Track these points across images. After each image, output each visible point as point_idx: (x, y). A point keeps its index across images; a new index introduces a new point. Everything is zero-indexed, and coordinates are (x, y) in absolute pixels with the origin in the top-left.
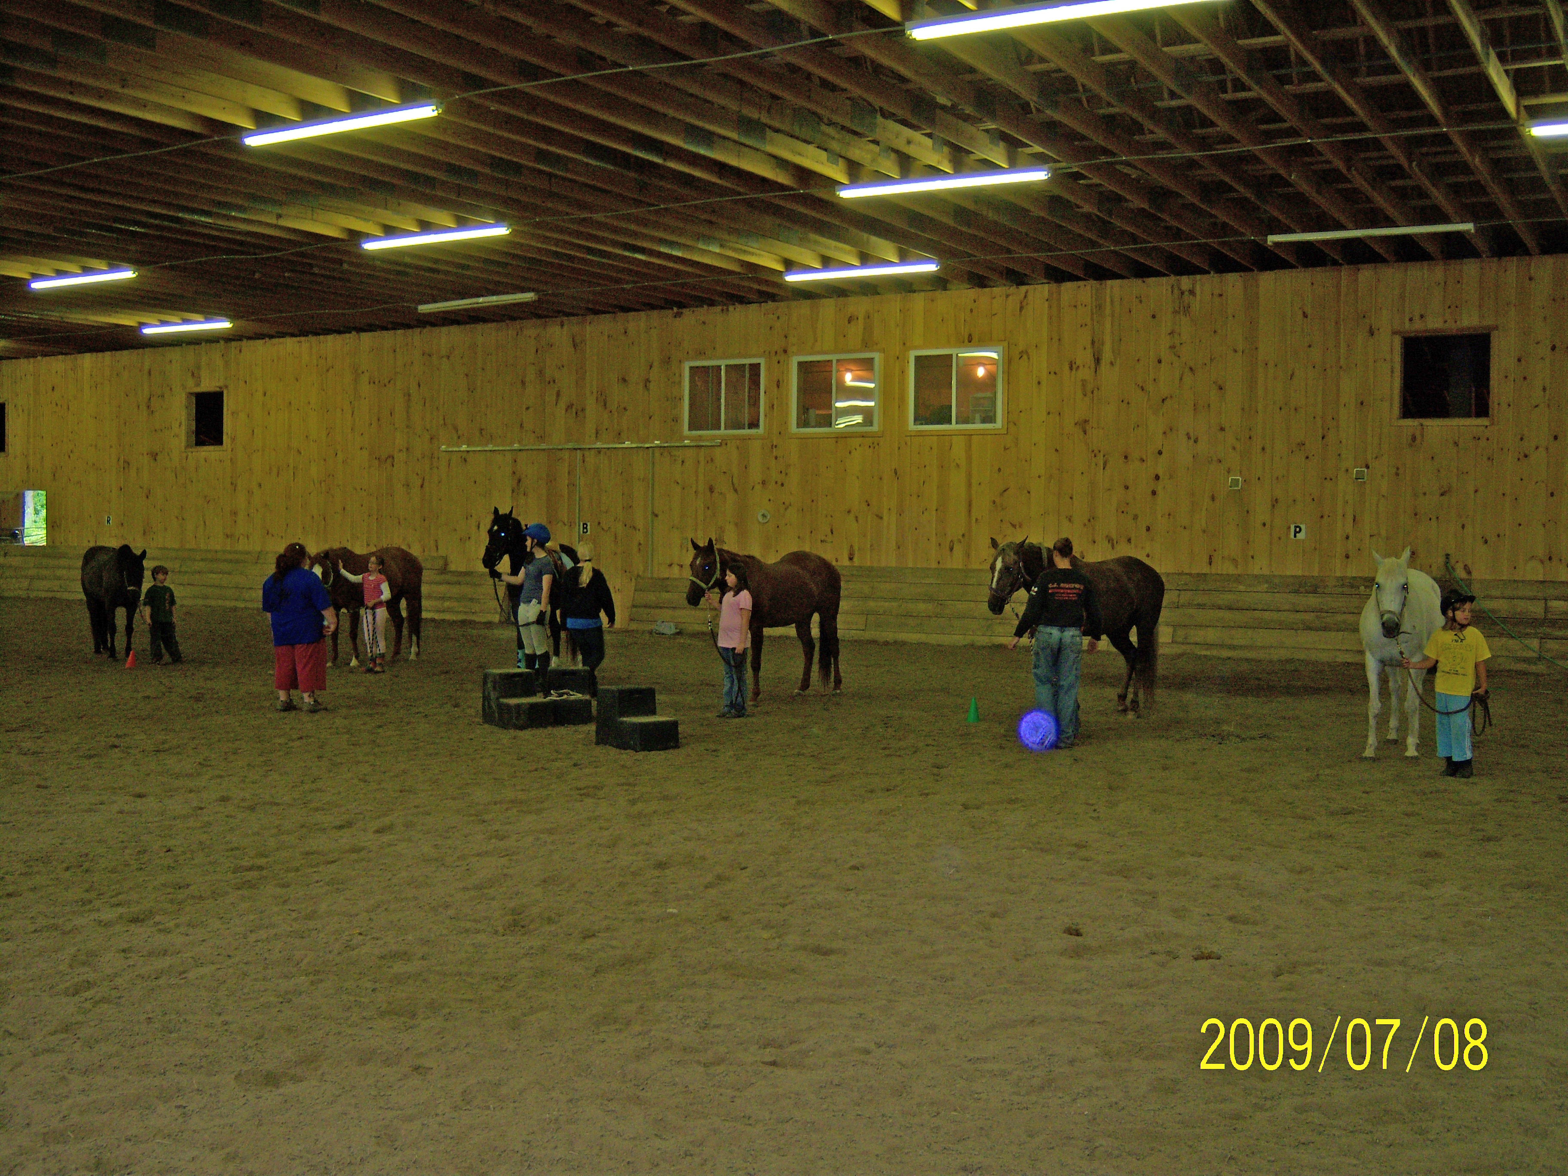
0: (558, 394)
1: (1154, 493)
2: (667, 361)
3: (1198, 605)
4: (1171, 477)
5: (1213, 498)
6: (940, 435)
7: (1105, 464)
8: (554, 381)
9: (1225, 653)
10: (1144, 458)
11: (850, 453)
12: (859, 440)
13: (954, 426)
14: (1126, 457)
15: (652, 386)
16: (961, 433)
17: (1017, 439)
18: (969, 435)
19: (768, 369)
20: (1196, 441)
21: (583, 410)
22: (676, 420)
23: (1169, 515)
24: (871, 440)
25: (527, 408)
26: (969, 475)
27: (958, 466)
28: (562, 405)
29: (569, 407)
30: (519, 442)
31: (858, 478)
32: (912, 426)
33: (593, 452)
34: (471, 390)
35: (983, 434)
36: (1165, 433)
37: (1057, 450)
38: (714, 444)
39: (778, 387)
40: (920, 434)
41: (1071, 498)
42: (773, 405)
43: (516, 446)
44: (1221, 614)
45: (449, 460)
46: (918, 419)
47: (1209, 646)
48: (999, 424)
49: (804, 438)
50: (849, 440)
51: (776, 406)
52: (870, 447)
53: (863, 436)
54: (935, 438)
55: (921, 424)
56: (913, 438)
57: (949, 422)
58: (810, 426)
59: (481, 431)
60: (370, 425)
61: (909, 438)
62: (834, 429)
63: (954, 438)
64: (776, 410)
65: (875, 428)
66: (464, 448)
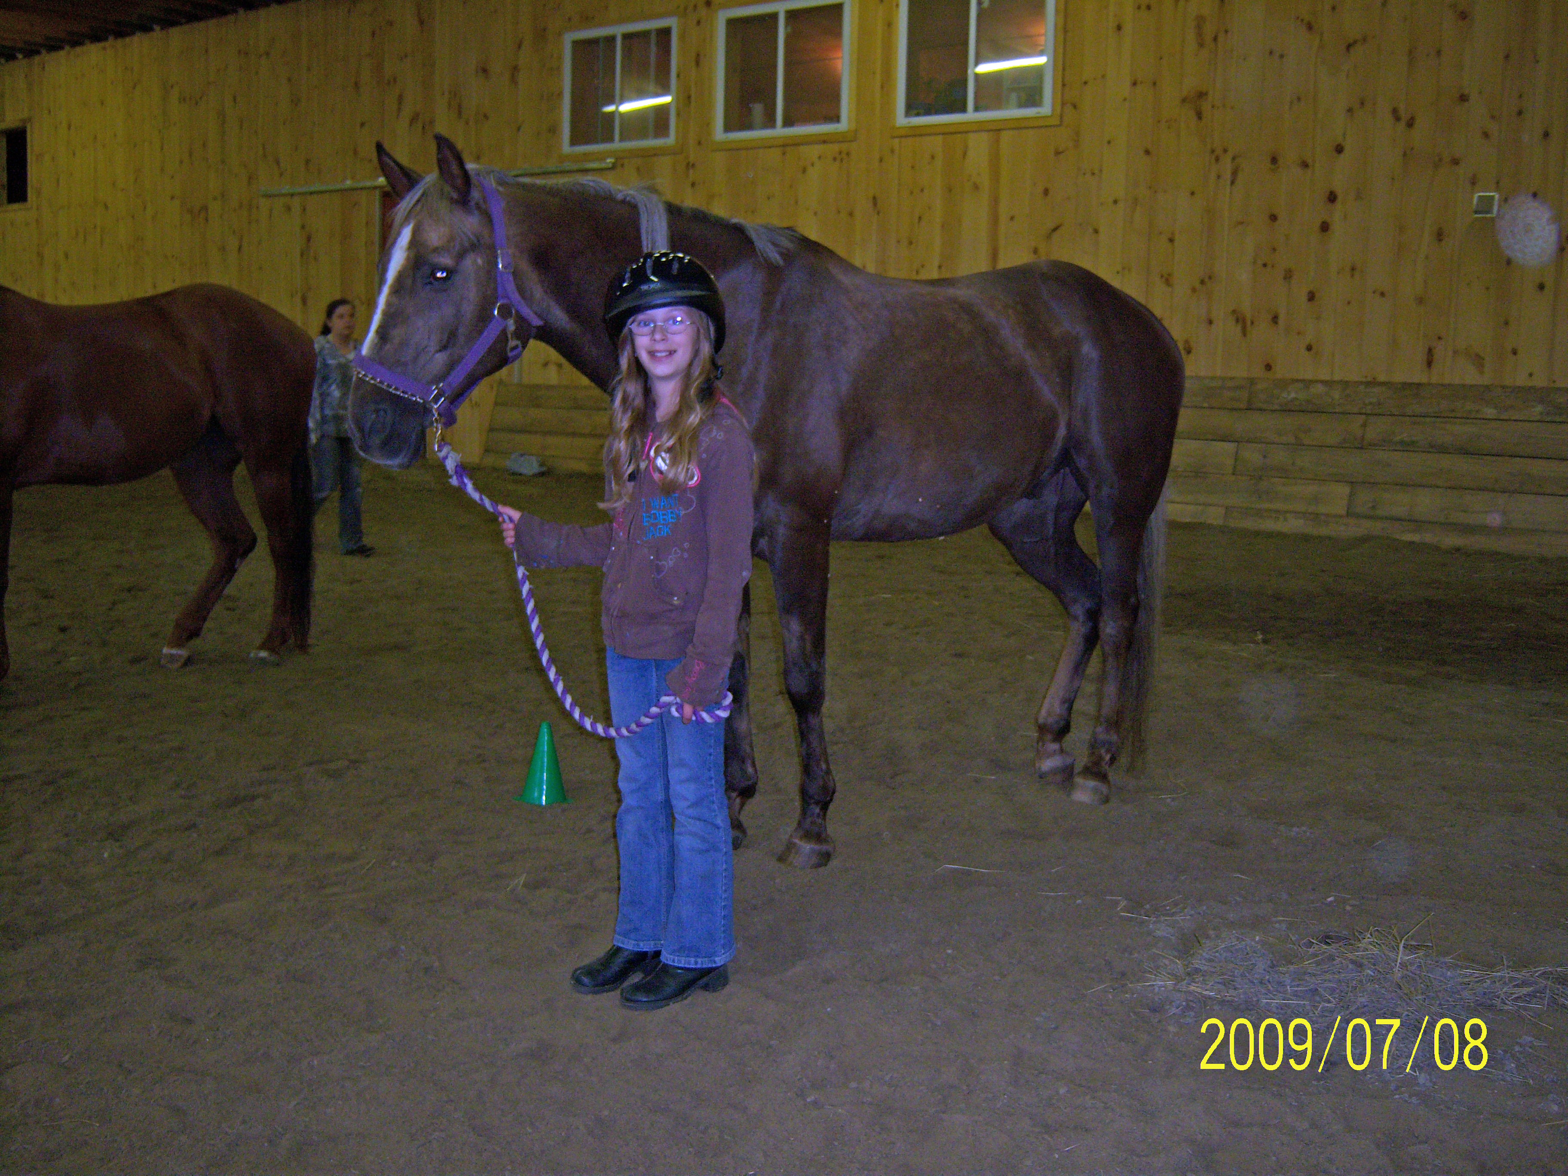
0: (400, 98)
1: (1325, 227)
2: (542, 34)
3: (1402, 442)
4: (1359, 196)
5: (1440, 236)
6: (947, 132)
7: (1235, 173)
8: (395, 80)
9: (1451, 540)
10: (1309, 161)
11: (804, 171)
12: (817, 149)
13: (970, 115)
14: (1274, 160)
15: (522, 77)
16: (980, 127)
17: (1077, 134)
18: (996, 129)
19: (683, 36)
20: (1410, 124)
21: (432, 122)
22: (553, 130)
23: (1353, 269)
24: (836, 147)
25: (362, 125)
26: (995, 201)
27: (976, 187)
28: (406, 114)
29: (414, 119)
30: (353, 178)
31: (815, 214)
32: (901, 120)
34: (295, 101)
35: (1019, 125)
36: (1350, 110)
37: (1147, 152)
38: (603, 165)
39: (697, 63)
40: (917, 133)
41: (1171, 240)
42: (689, 97)
43: (349, 183)
44: (1445, 461)
45: (271, 210)
46: (912, 108)
47: (1417, 523)
48: (1045, 109)
49: (734, 149)
50: (802, 148)
51: (693, 99)
52: (835, 159)
53: (824, 142)
54: (940, 138)
55: (918, 115)
56: (903, 139)
57: (963, 109)
58: (750, 127)
59: (307, 162)
60: (181, 162)
61: (897, 141)
62: (780, 131)
63: (972, 138)
64: (693, 104)
65: (843, 126)
66: (287, 189)
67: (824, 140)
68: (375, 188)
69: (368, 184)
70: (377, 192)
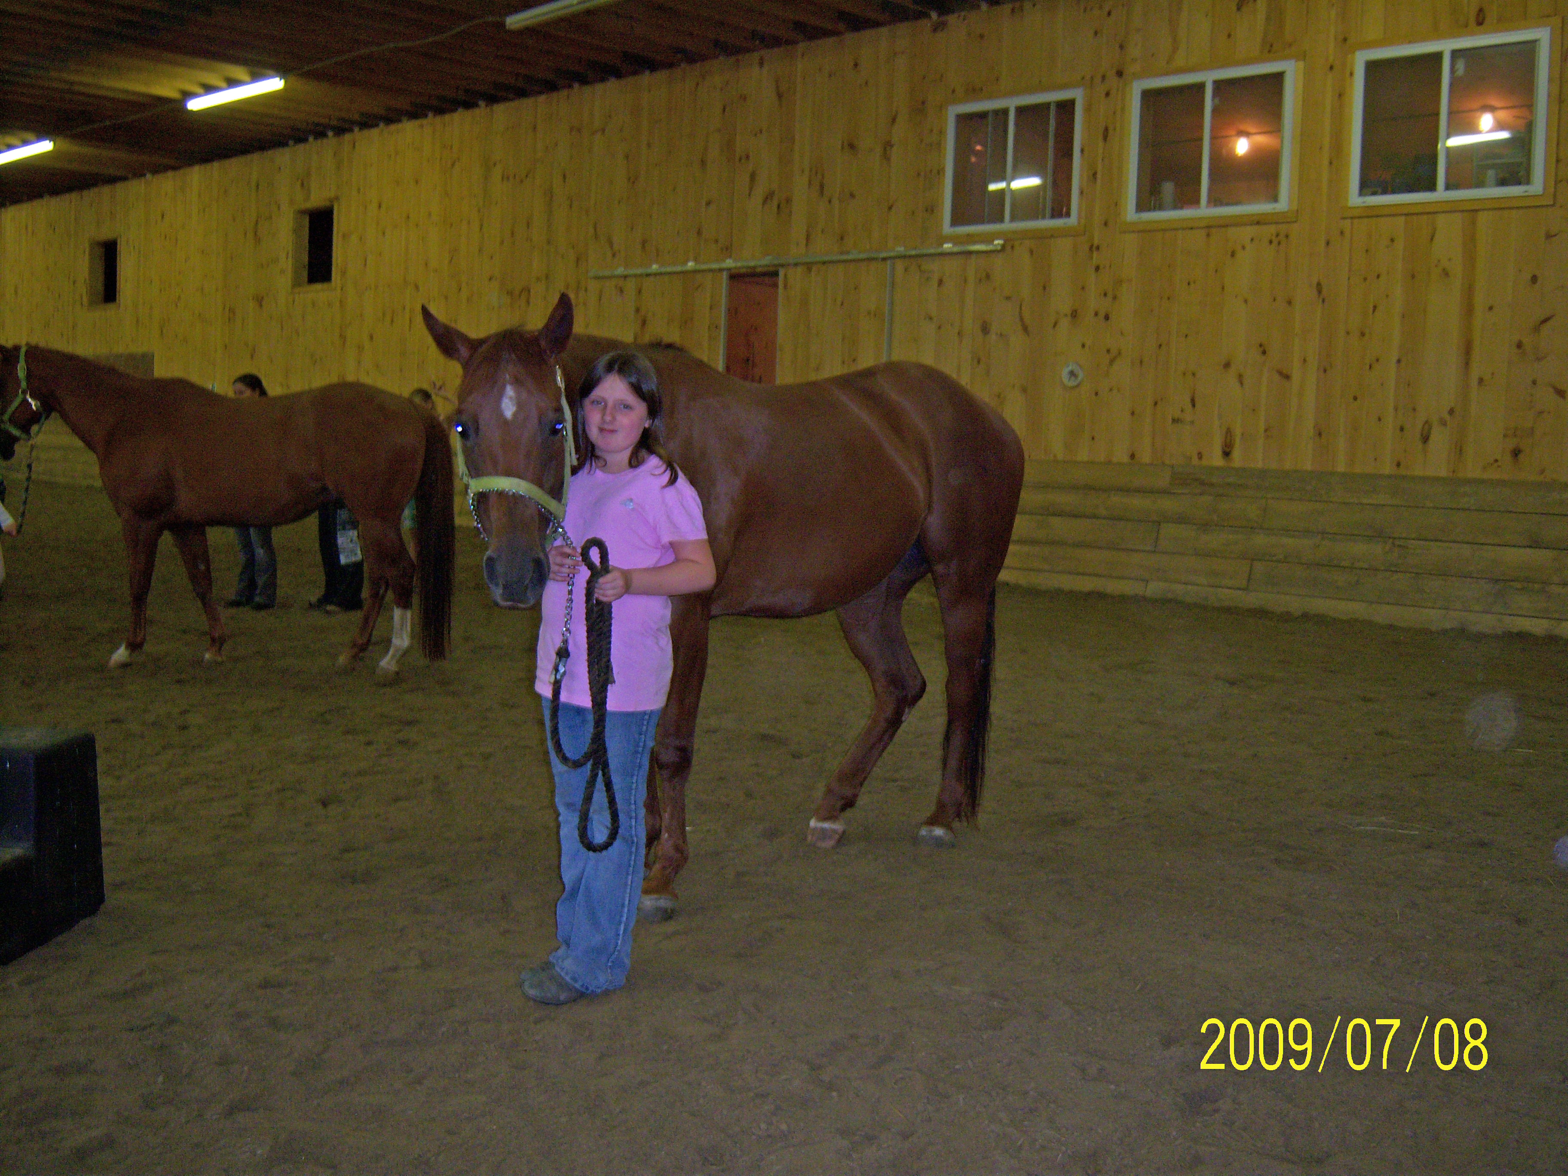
0: (753, 177)
2: (919, 108)
6: (1409, 213)
8: (748, 157)
11: (1233, 254)
12: (1249, 231)
13: (1441, 194)
15: (896, 153)
16: (1452, 208)
18: (1471, 210)
19: (1088, 109)
21: (788, 200)
22: (931, 209)
24: (1272, 229)
25: (708, 203)
26: (1469, 292)
27: (1446, 273)
28: (759, 192)
29: (768, 197)
30: (696, 260)
31: (1246, 301)
32: (1355, 199)
33: (799, 269)
34: (633, 180)
35: (1502, 206)
38: (990, 248)
39: (1105, 137)
40: (1372, 213)
42: (1095, 174)
43: (691, 265)
45: (601, 292)
46: (1365, 187)
48: (1535, 188)
49: (1146, 231)
50: (1231, 231)
51: (1099, 176)
52: (1271, 242)
53: (1258, 223)
54: (1403, 219)
55: (1374, 193)
56: (1356, 221)
57: (1431, 186)
58: (1160, 207)
59: (644, 243)
60: (502, 242)
61: (1348, 222)
62: (1204, 211)
63: (1441, 219)
64: (1099, 181)
65: (1283, 204)
66: (620, 271)
67: (1259, 221)
68: (721, 270)
69: (715, 266)
70: (725, 274)
